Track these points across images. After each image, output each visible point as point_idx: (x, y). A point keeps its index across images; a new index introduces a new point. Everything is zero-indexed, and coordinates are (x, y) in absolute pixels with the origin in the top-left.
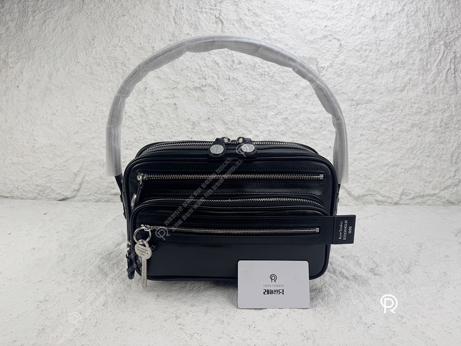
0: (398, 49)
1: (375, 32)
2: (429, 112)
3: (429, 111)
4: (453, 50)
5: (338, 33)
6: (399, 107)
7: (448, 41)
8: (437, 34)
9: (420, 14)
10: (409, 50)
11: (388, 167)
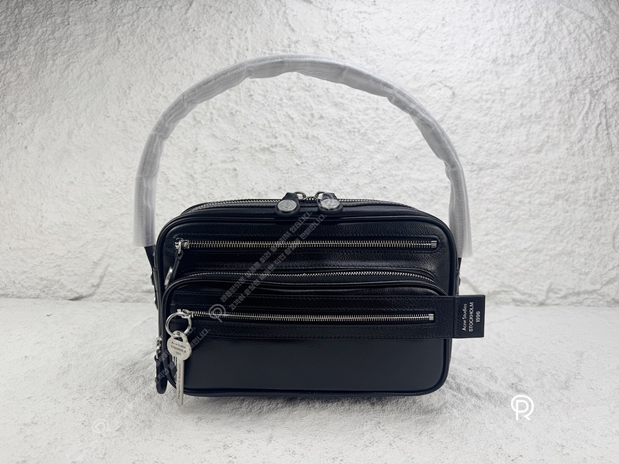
0: (529, 99)
1: (498, 77)
2: (576, 180)
3: (577, 178)
4: (602, 100)
5: (450, 80)
6: (536, 173)
7: (594, 89)
8: (579, 81)
9: (555, 56)
10: (543, 101)
11: (526, 253)
